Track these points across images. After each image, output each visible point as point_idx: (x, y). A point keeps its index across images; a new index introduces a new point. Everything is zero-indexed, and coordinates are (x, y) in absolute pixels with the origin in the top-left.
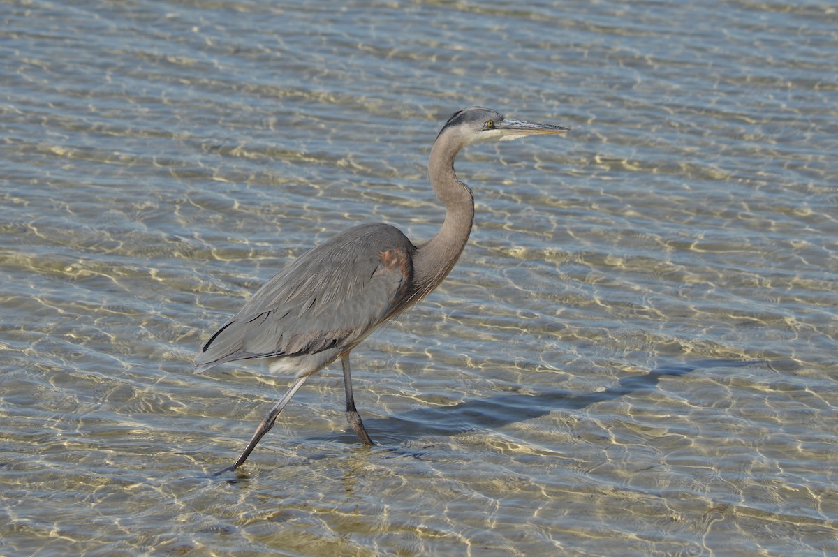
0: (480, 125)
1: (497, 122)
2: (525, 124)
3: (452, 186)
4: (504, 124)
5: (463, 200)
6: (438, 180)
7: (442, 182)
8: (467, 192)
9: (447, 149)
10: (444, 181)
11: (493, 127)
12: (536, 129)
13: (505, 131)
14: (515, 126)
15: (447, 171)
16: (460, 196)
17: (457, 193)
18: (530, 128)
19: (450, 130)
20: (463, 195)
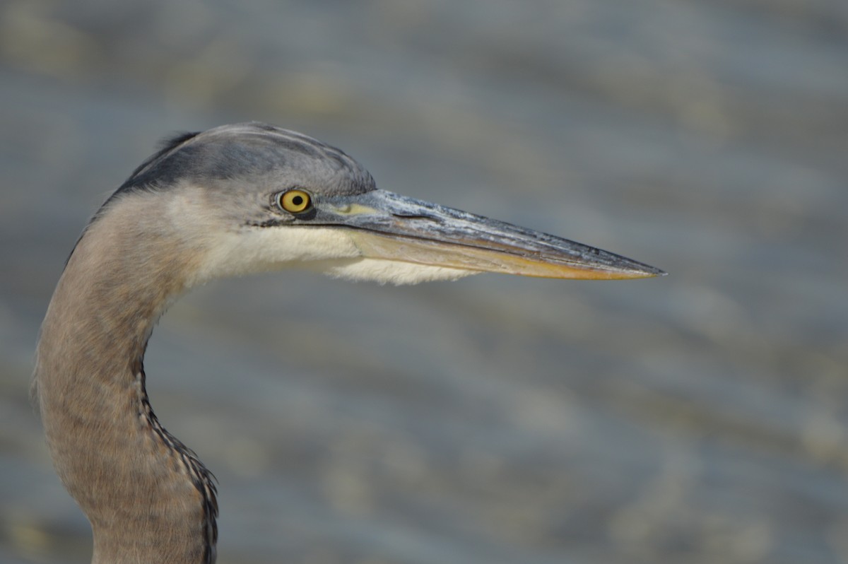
0: (254, 202)
1: (331, 197)
2: (461, 224)
3: (121, 444)
4: (361, 211)
5: (158, 510)
6: (65, 409)
7: (78, 422)
8: (184, 479)
9: (109, 284)
10: (86, 416)
11: (308, 216)
12: (509, 251)
13: (369, 241)
14: (414, 225)
15: (105, 376)
16: (150, 489)
17: (138, 477)
18: (480, 243)
19: (132, 206)
20: (168, 486)
